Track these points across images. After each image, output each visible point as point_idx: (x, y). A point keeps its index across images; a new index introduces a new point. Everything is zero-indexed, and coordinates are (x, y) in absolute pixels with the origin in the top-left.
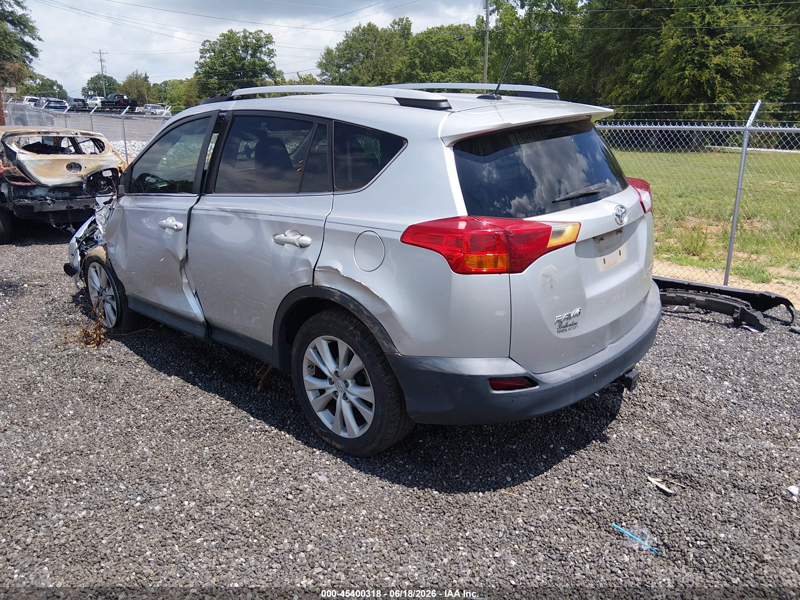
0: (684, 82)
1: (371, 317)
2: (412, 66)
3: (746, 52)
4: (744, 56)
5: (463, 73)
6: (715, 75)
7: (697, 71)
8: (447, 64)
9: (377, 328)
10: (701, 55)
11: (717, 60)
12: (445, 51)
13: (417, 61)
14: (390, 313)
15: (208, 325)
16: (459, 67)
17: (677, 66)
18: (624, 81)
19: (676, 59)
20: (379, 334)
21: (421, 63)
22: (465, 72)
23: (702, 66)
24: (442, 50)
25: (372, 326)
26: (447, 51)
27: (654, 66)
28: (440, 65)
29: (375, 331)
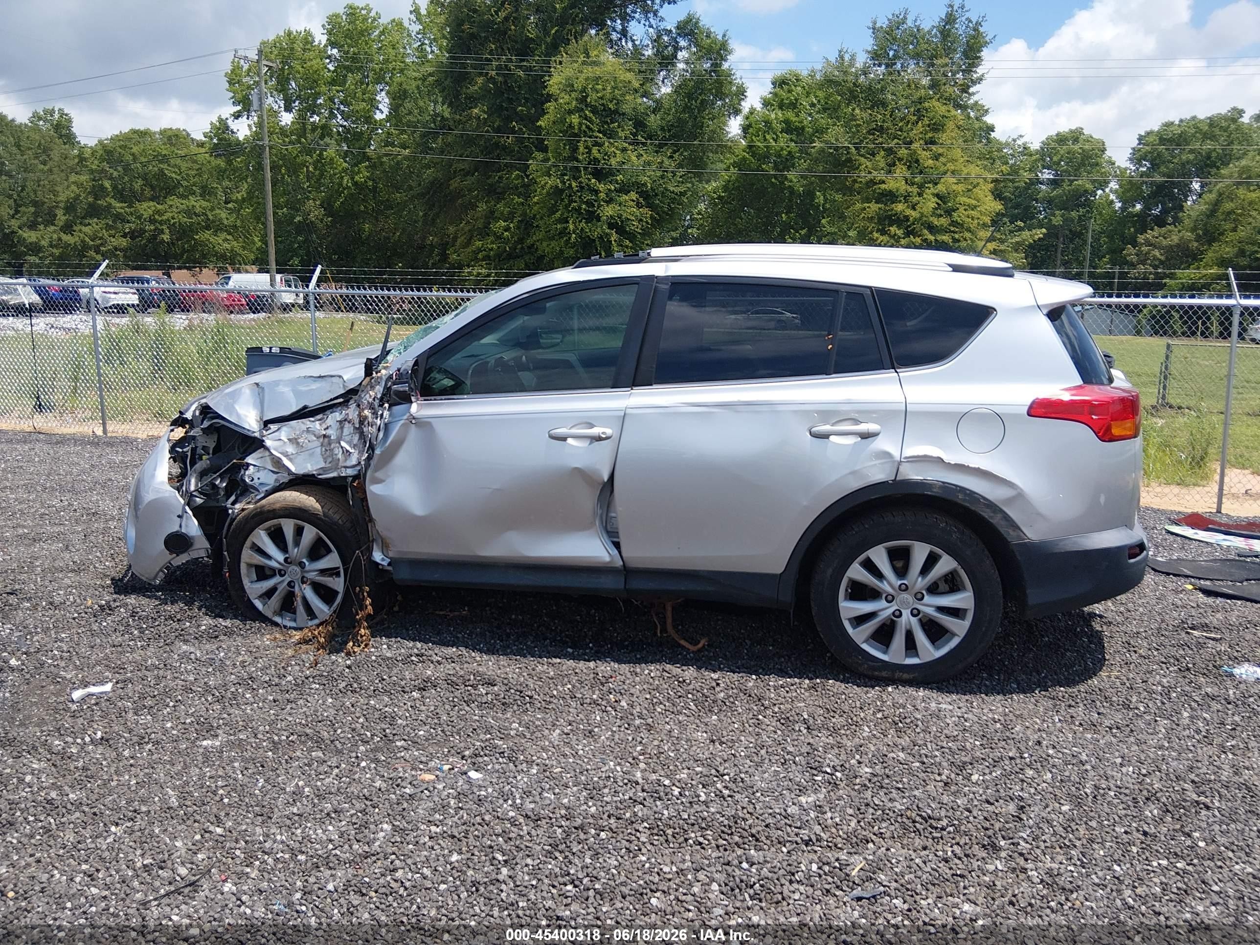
0: (570, 238)
1: (991, 505)
2: (98, 192)
3: (641, 200)
4: (639, 205)
5: (193, 206)
6: (607, 231)
7: (586, 223)
8: (161, 190)
9: (999, 516)
10: (589, 204)
11: (609, 211)
12: (156, 169)
13: (107, 184)
14: (1019, 496)
15: (627, 571)
16: (184, 197)
17: (558, 215)
18: (484, 232)
19: (554, 206)
20: (1003, 523)
21: (114, 187)
22: (197, 205)
23: (592, 217)
24: (151, 168)
25: (992, 514)
26: (161, 170)
27: (524, 214)
28: (148, 192)
29: (996, 520)
